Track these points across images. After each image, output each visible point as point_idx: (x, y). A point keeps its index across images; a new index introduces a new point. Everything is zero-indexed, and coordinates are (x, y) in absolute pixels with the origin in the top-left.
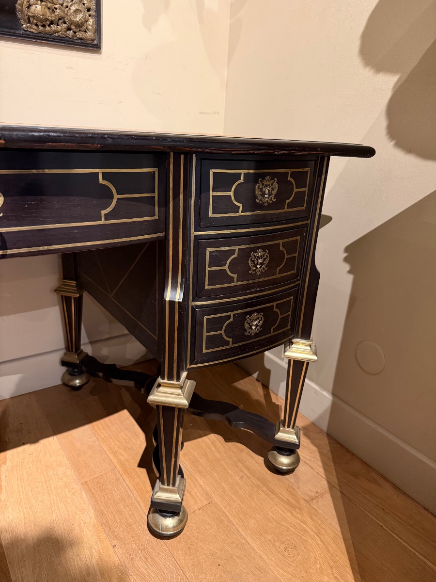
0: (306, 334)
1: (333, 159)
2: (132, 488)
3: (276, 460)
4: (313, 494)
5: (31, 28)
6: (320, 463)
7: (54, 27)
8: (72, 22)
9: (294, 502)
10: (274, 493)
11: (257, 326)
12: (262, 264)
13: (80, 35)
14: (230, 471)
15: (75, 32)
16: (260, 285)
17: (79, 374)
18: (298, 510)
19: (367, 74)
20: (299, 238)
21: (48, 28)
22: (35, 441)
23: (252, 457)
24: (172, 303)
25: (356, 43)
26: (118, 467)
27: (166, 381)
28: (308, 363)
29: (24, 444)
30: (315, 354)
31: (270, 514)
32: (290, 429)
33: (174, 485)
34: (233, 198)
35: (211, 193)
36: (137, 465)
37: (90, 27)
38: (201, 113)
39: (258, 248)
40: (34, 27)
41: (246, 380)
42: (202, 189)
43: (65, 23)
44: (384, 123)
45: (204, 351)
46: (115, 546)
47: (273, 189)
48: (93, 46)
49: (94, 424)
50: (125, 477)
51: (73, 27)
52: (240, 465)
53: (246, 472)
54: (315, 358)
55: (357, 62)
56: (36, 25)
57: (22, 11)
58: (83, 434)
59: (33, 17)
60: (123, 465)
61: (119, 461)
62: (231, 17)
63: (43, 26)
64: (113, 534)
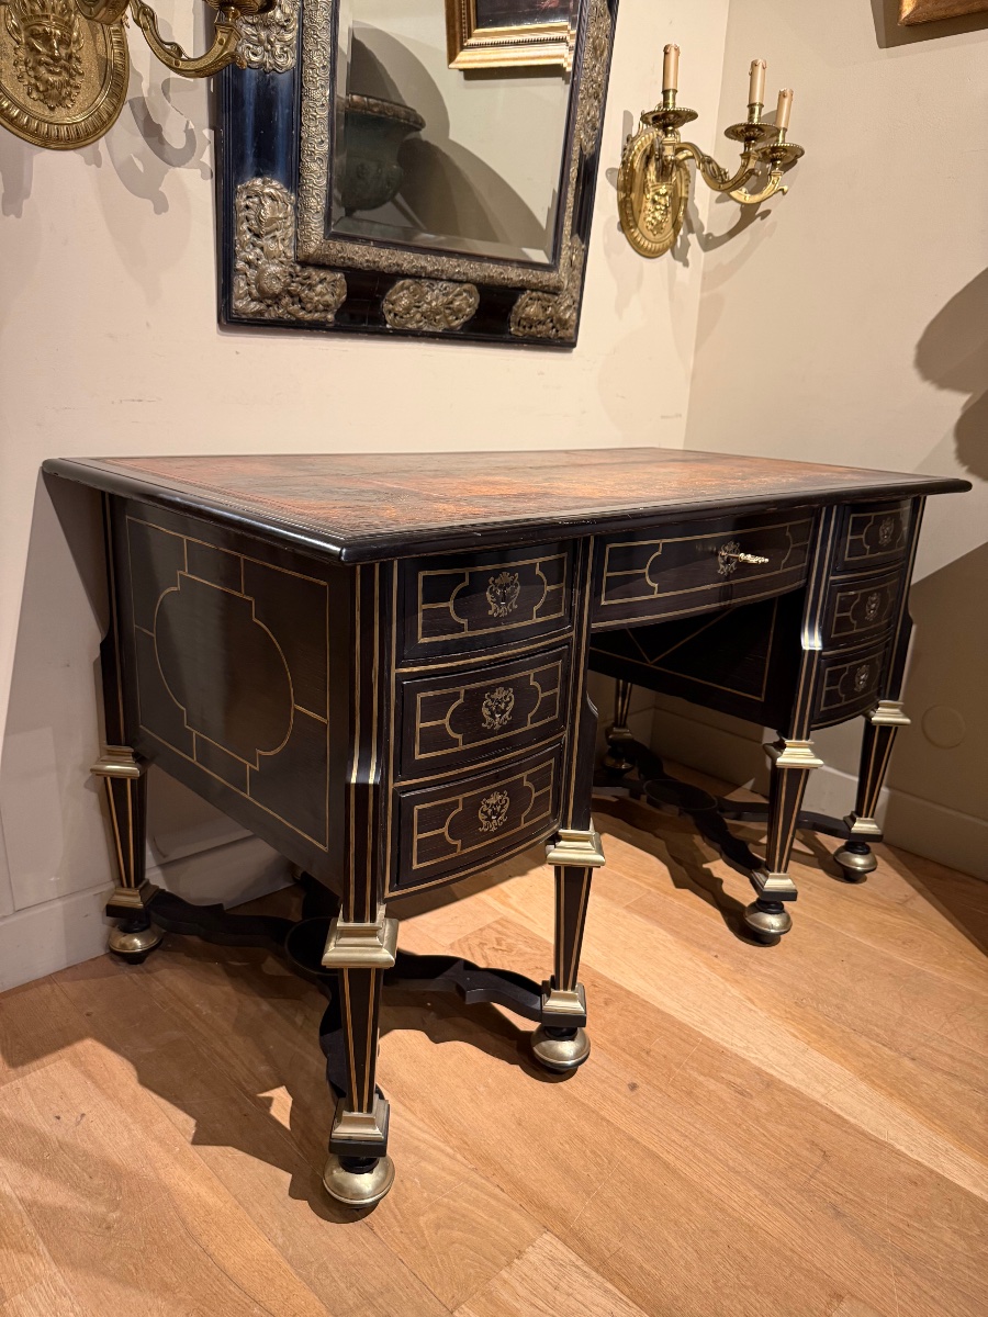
0: (894, 694)
2: (688, 907)
3: (849, 862)
5: (518, 330)
7: (540, 328)
8: (558, 320)
9: (885, 905)
11: (864, 680)
12: (874, 609)
13: (561, 334)
15: (557, 331)
16: (870, 633)
18: (895, 912)
19: (927, 389)
20: (898, 579)
21: (533, 329)
24: (812, 652)
25: (911, 354)
26: (652, 890)
27: (793, 740)
28: (896, 728)
29: (510, 877)
30: (907, 716)
31: (866, 917)
32: (869, 819)
34: (864, 540)
35: (849, 537)
37: (573, 323)
38: (663, 417)
39: (875, 591)
40: (521, 329)
41: (736, 792)
42: (840, 534)
43: (552, 321)
44: (952, 446)
45: (822, 709)
46: (716, 956)
48: (565, 343)
50: (671, 898)
51: (558, 326)
54: (907, 721)
55: (913, 375)
56: (524, 327)
57: (516, 313)
59: (525, 319)
60: (658, 888)
61: (649, 884)
62: (702, 290)
63: (531, 327)
64: (704, 948)
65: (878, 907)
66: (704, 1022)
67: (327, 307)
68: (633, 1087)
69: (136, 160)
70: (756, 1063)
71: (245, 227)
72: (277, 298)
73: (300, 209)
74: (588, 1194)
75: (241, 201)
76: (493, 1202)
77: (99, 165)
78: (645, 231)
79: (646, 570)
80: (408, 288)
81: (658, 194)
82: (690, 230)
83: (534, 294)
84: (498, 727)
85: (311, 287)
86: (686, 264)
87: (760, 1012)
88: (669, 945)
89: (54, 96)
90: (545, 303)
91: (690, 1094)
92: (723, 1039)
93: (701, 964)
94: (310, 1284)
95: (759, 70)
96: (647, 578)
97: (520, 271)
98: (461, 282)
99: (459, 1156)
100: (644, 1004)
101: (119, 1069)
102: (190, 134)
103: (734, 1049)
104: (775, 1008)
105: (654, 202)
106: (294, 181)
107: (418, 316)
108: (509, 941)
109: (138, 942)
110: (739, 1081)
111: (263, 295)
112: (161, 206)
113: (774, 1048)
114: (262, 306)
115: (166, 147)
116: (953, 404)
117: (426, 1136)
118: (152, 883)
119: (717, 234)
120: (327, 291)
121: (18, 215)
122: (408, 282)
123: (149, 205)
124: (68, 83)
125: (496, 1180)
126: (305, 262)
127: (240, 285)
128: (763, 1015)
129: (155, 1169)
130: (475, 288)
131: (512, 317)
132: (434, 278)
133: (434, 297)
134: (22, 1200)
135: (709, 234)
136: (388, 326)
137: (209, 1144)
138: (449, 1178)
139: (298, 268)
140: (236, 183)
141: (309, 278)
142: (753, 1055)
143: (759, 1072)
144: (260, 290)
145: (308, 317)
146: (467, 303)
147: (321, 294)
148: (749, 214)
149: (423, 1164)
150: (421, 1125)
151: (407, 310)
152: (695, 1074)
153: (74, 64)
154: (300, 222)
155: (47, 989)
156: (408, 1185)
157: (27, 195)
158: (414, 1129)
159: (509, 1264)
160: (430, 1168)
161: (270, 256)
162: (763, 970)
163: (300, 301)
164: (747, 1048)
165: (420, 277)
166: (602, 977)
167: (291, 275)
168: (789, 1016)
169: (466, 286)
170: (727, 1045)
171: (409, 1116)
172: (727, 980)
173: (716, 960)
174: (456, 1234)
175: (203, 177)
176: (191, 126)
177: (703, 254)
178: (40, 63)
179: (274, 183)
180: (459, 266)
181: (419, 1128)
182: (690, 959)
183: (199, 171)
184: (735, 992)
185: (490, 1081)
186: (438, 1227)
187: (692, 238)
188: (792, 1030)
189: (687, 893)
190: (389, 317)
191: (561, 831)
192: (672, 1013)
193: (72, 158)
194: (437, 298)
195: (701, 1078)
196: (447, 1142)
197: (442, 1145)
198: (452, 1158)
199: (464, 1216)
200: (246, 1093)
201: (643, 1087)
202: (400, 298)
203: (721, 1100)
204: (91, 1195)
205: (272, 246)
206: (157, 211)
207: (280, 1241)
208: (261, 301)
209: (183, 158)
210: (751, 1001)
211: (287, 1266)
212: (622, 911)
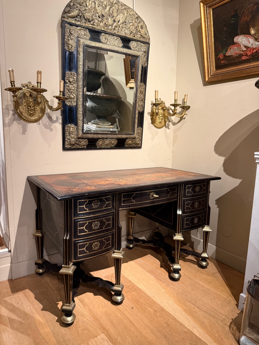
0: (208, 224)
1: (211, 181)
3: (202, 263)
4: (214, 273)
5: (127, 146)
6: (215, 266)
7: (132, 145)
8: (136, 143)
10: (202, 272)
11: (196, 221)
12: (197, 205)
15: (136, 145)
16: (197, 210)
17: (132, 243)
18: (210, 276)
19: (217, 156)
20: (205, 198)
22: (127, 262)
24: (179, 215)
25: (213, 148)
27: (177, 234)
28: (209, 232)
30: (211, 229)
31: (202, 276)
32: (205, 253)
34: (191, 191)
35: (187, 190)
36: (160, 267)
38: (165, 160)
39: (196, 201)
42: (185, 189)
44: (222, 168)
45: (185, 227)
47: (199, 188)
48: (140, 147)
50: (158, 270)
52: (190, 267)
53: (193, 268)
54: (211, 230)
55: (214, 153)
59: (128, 144)
60: (156, 267)
61: (154, 266)
62: (173, 134)
63: (130, 145)
64: (161, 281)
65: (207, 274)
66: (154, 296)
67: (84, 145)
68: (132, 308)
69: (47, 123)
70: (162, 306)
71: (67, 132)
72: (74, 145)
73: (77, 129)
74: (114, 327)
75: (66, 128)
76: (95, 327)
77: (40, 125)
78: (157, 124)
79: (132, 198)
80: (101, 141)
81: (160, 116)
82: (170, 121)
83: (130, 139)
84: (96, 229)
85: (80, 142)
86: (169, 129)
87: (167, 295)
88: (153, 280)
89: (31, 115)
90: (132, 141)
91: (144, 310)
93: (158, 284)
94: (55, 337)
95: (176, 93)
96: (132, 200)
97: (125, 136)
98: (113, 139)
99: (91, 318)
100: (142, 291)
101: (32, 295)
102: (57, 118)
103: (158, 302)
104: (171, 294)
105: (159, 118)
106: (76, 124)
107: (104, 145)
109: (41, 271)
110: (156, 309)
111: (71, 145)
112: (51, 130)
113: (167, 303)
115: (52, 120)
116: (222, 159)
117: (86, 313)
118: (45, 258)
119: (176, 122)
120: (84, 143)
121: (25, 135)
122: (101, 140)
123: (49, 130)
124: (34, 113)
125: (97, 323)
126: (79, 138)
127: (66, 143)
128: (167, 296)
129: (33, 314)
130: (116, 139)
131: (125, 144)
132: (107, 138)
133: (107, 142)
134: (8, 317)
135: (174, 122)
136: (98, 148)
137: (44, 311)
138: (88, 321)
139: (78, 139)
140: (66, 125)
141: (80, 141)
142: (162, 304)
143: (161, 307)
144: (70, 144)
145: (81, 147)
146: (115, 142)
147: (83, 143)
148: (182, 119)
149: (84, 318)
150: (86, 311)
151: (102, 144)
152: (147, 307)
153: (36, 109)
154: (78, 131)
155: (22, 279)
156: (79, 322)
157: (27, 131)
158: (84, 312)
159: (94, 338)
160: (85, 319)
161: (72, 138)
162: (172, 286)
163: (79, 145)
164: (161, 302)
165: (104, 139)
166: (135, 285)
167: (76, 140)
168: (174, 296)
169: (114, 139)
170: (156, 301)
172: (163, 288)
173: (162, 284)
174: (86, 332)
175: (60, 124)
176: (57, 116)
177: (173, 126)
178: (29, 110)
179: (73, 125)
180: (112, 136)
181: (85, 312)
182: (157, 283)
183: (59, 124)
184: (164, 290)
185: (103, 304)
186: (82, 330)
187: (170, 123)
188: (173, 300)
189: (163, 269)
190: (98, 146)
191: (115, 251)
192: (147, 294)
193: (35, 124)
194: (108, 142)
195: (148, 307)
196: (90, 315)
197: (89, 315)
198: (90, 318)
199: (88, 329)
200: (54, 302)
201: (135, 308)
202: (100, 143)
203: (150, 312)
204: (20, 317)
205: (72, 136)
206: (51, 131)
207: (52, 329)
208: (70, 145)
209: (56, 122)
210: (166, 293)
211: (52, 334)
212: (145, 272)
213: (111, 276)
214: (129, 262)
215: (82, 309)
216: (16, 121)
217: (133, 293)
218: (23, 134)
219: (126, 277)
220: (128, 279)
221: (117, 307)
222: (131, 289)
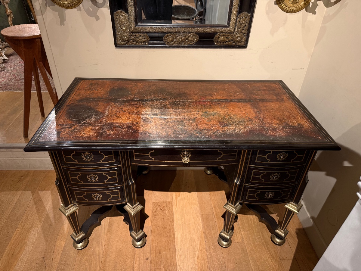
0: (297, 201)
2: (217, 224)
4: (285, 258)
5: (218, 44)
6: (295, 247)
7: (227, 43)
8: (235, 40)
9: (275, 257)
10: (268, 249)
11: (271, 196)
12: (276, 178)
13: (238, 44)
14: (255, 234)
15: (236, 43)
16: (274, 184)
17: (210, 170)
18: (275, 260)
20: (298, 170)
21: (225, 43)
22: (190, 192)
23: (267, 232)
24: (236, 184)
26: (215, 213)
27: (230, 204)
28: (294, 213)
31: (263, 256)
32: (282, 231)
33: (228, 233)
34: (266, 157)
35: (258, 155)
36: (221, 216)
37: (243, 41)
38: (293, 69)
39: (276, 173)
40: (219, 43)
42: (254, 154)
43: (232, 41)
45: (247, 199)
46: (206, 241)
47: (285, 156)
48: (243, 47)
49: (211, 192)
50: (216, 219)
52: (260, 233)
53: (262, 237)
54: (297, 212)
56: (221, 43)
58: (206, 195)
59: (220, 41)
60: (216, 214)
61: (216, 212)
63: (223, 43)
64: (206, 237)
66: (180, 255)
67: (144, 42)
68: (147, 259)
69: (90, 8)
71: (117, 23)
72: (128, 41)
73: (129, 18)
75: (116, 16)
76: (98, 263)
77: (81, 11)
78: (288, 4)
80: (170, 36)
83: (221, 34)
84: (93, 182)
85: (137, 38)
87: (196, 261)
88: (198, 231)
90: (227, 36)
91: (155, 269)
92: (178, 262)
93: (199, 241)
94: (62, 255)
96: (150, 156)
97: (211, 29)
98: (189, 33)
99: (103, 250)
100: (174, 242)
103: (178, 267)
104: (201, 263)
106: (126, 11)
107: (177, 42)
108: (166, 208)
112: (98, 18)
114: (125, 43)
115: (97, 3)
117: (103, 242)
120: (143, 38)
121: (64, 25)
122: (169, 34)
123: (94, 19)
125: (103, 259)
127: (118, 38)
128: (196, 263)
130: (195, 34)
131: (214, 40)
133: (180, 37)
134: (47, 213)
136: (166, 45)
138: (97, 253)
139: (132, 34)
140: (114, 11)
141: (136, 35)
144: (123, 39)
145: (140, 44)
146: (194, 38)
147: (141, 39)
149: (97, 247)
150: (105, 239)
151: (172, 41)
152: (162, 266)
154: (130, 22)
156: (91, 249)
157: (65, 21)
158: (103, 239)
160: (97, 249)
161: (124, 31)
162: (212, 252)
163: (135, 41)
164: (181, 268)
166: (173, 230)
167: (130, 35)
168: (201, 268)
169: (192, 34)
170: (177, 264)
171: (105, 236)
172: (199, 248)
173: (204, 242)
174: (87, 264)
177: (326, 8)
179: (123, 11)
180: (185, 29)
182: (198, 238)
183: (107, 8)
184: (197, 253)
186: (86, 260)
187: (320, 3)
190: (166, 43)
192: (176, 248)
193: (74, 10)
194: (182, 38)
196: (105, 245)
197: (103, 245)
198: (102, 249)
199: (91, 261)
201: (149, 260)
202: (168, 38)
204: (55, 218)
205: (124, 28)
206: (97, 20)
207: (66, 245)
208: (124, 41)
209: (102, 6)
210: (198, 258)
211: (62, 250)
212: (199, 215)
213: (159, 204)
214: (193, 193)
215: (104, 234)
216: (49, 6)
217: (163, 240)
218: (61, 25)
219: (173, 214)
220: (173, 217)
221: (135, 249)
222: (165, 233)
